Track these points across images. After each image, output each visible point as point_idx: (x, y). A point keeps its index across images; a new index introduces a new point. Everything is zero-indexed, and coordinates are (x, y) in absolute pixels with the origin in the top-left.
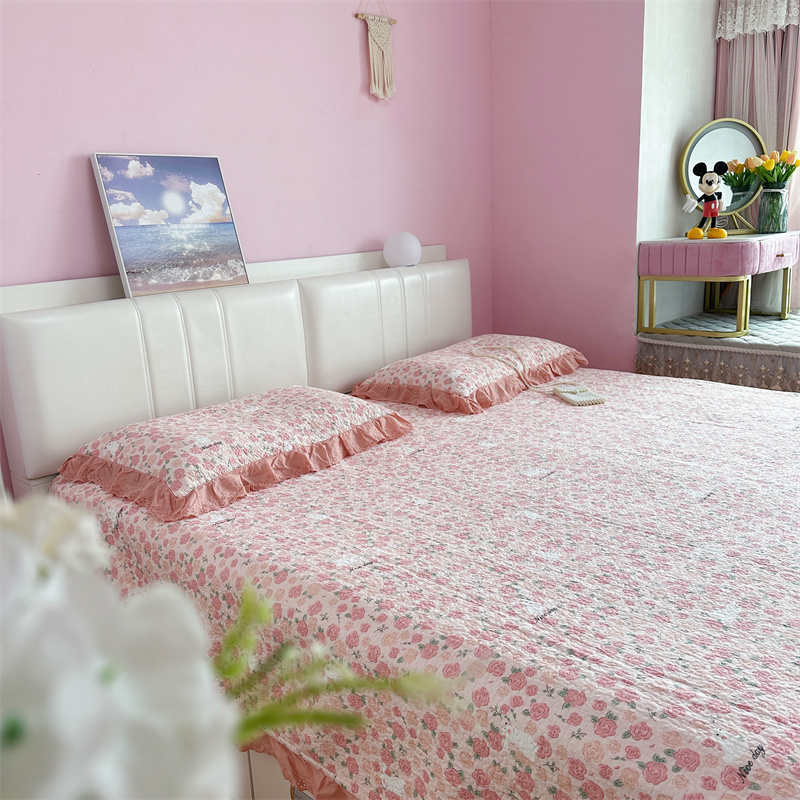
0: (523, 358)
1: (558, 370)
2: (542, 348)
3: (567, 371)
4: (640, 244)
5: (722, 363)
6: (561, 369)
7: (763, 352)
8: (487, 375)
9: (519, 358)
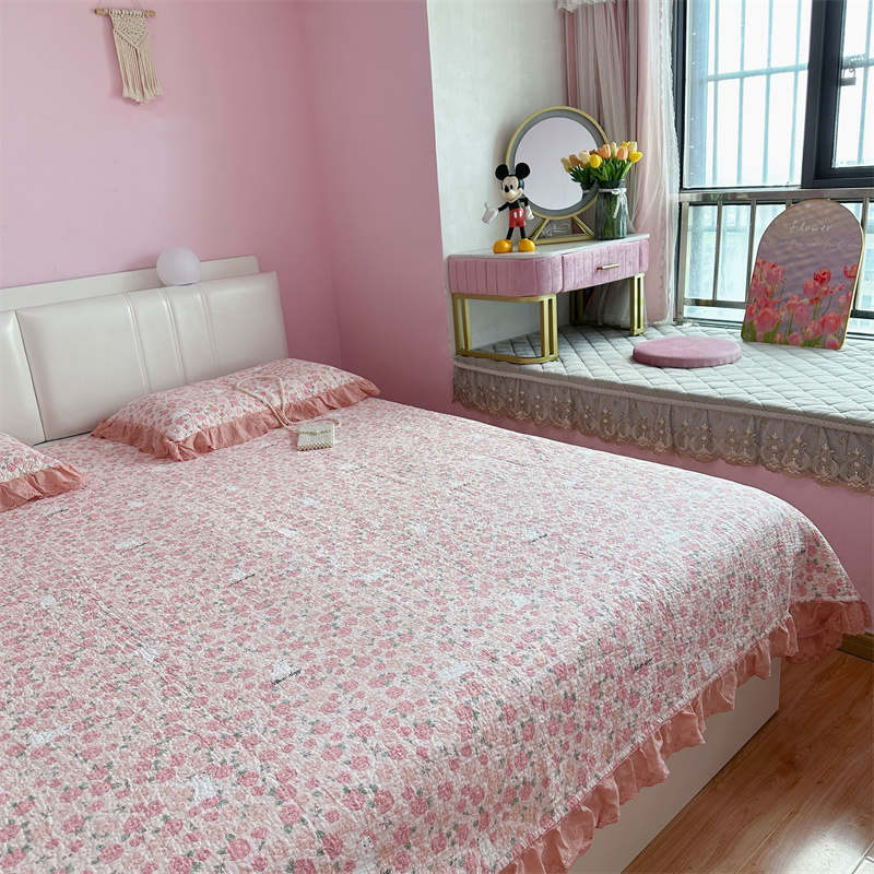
0: (284, 391)
1: (334, 403)
2: (317, 378)
3: (345, 403)
4: (450, 257)
5: (523, 393)
6: (338, 401)
7: (553, 382)
8: (222, 415)
9: (280, 392)
